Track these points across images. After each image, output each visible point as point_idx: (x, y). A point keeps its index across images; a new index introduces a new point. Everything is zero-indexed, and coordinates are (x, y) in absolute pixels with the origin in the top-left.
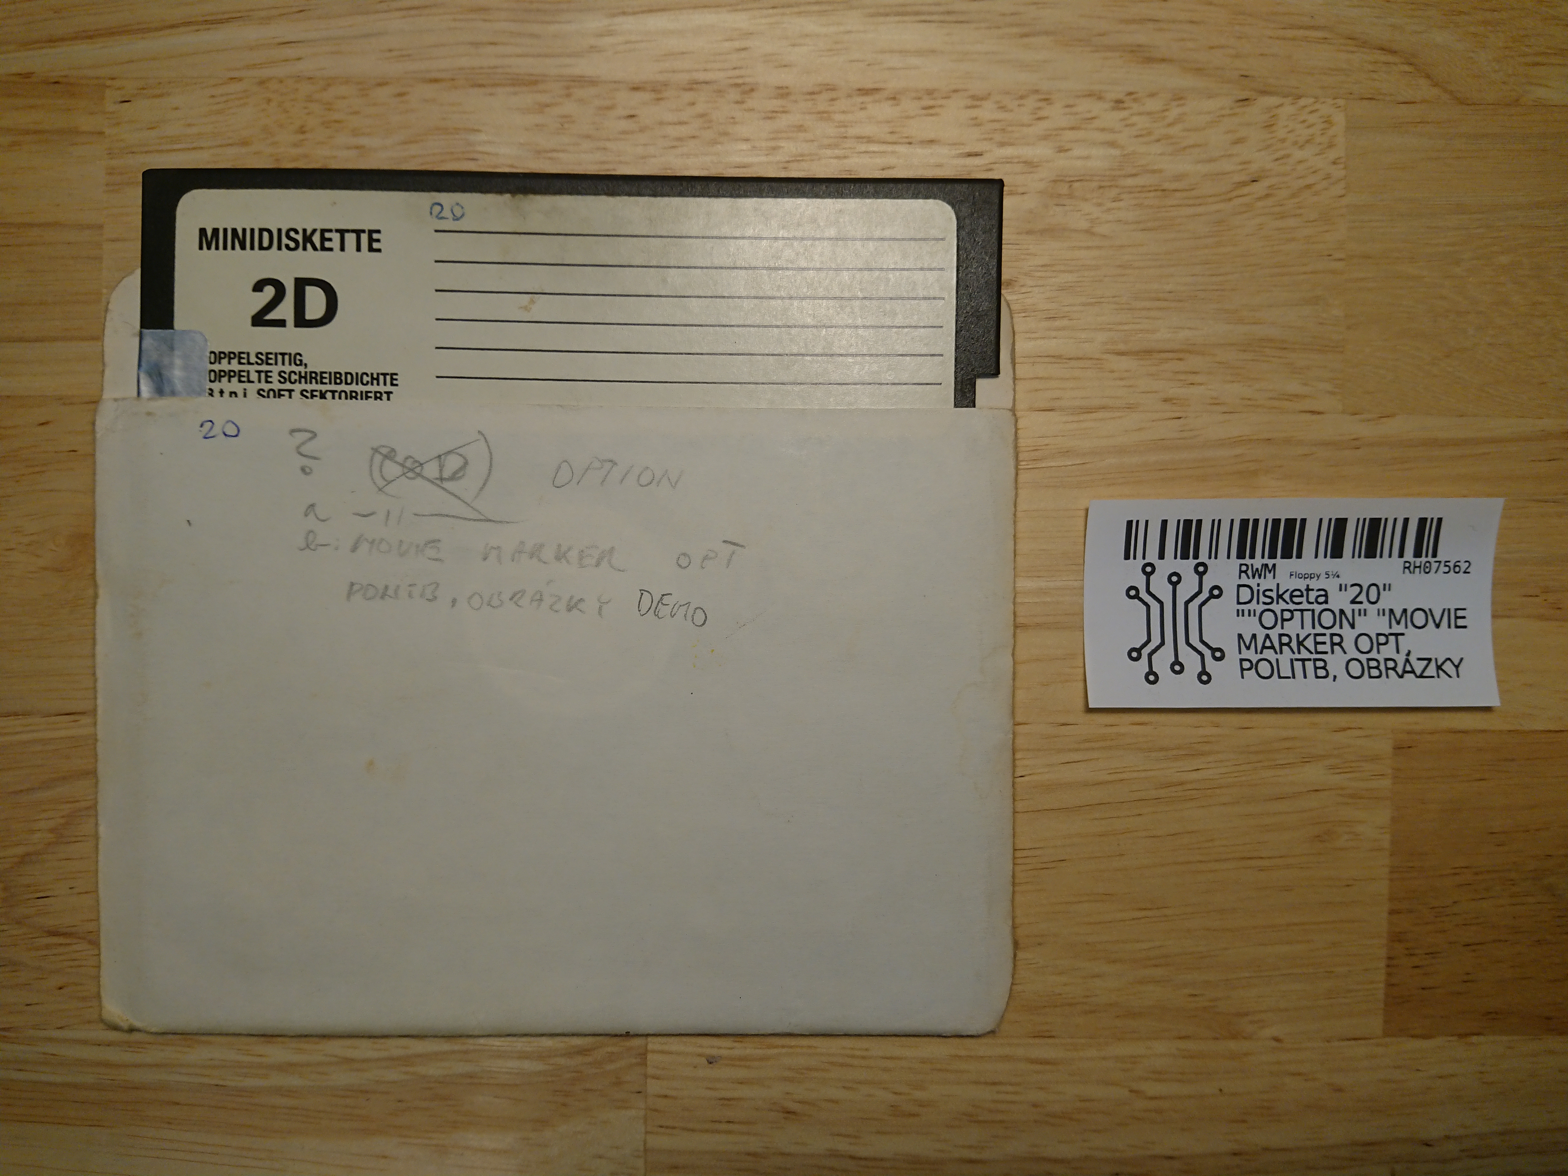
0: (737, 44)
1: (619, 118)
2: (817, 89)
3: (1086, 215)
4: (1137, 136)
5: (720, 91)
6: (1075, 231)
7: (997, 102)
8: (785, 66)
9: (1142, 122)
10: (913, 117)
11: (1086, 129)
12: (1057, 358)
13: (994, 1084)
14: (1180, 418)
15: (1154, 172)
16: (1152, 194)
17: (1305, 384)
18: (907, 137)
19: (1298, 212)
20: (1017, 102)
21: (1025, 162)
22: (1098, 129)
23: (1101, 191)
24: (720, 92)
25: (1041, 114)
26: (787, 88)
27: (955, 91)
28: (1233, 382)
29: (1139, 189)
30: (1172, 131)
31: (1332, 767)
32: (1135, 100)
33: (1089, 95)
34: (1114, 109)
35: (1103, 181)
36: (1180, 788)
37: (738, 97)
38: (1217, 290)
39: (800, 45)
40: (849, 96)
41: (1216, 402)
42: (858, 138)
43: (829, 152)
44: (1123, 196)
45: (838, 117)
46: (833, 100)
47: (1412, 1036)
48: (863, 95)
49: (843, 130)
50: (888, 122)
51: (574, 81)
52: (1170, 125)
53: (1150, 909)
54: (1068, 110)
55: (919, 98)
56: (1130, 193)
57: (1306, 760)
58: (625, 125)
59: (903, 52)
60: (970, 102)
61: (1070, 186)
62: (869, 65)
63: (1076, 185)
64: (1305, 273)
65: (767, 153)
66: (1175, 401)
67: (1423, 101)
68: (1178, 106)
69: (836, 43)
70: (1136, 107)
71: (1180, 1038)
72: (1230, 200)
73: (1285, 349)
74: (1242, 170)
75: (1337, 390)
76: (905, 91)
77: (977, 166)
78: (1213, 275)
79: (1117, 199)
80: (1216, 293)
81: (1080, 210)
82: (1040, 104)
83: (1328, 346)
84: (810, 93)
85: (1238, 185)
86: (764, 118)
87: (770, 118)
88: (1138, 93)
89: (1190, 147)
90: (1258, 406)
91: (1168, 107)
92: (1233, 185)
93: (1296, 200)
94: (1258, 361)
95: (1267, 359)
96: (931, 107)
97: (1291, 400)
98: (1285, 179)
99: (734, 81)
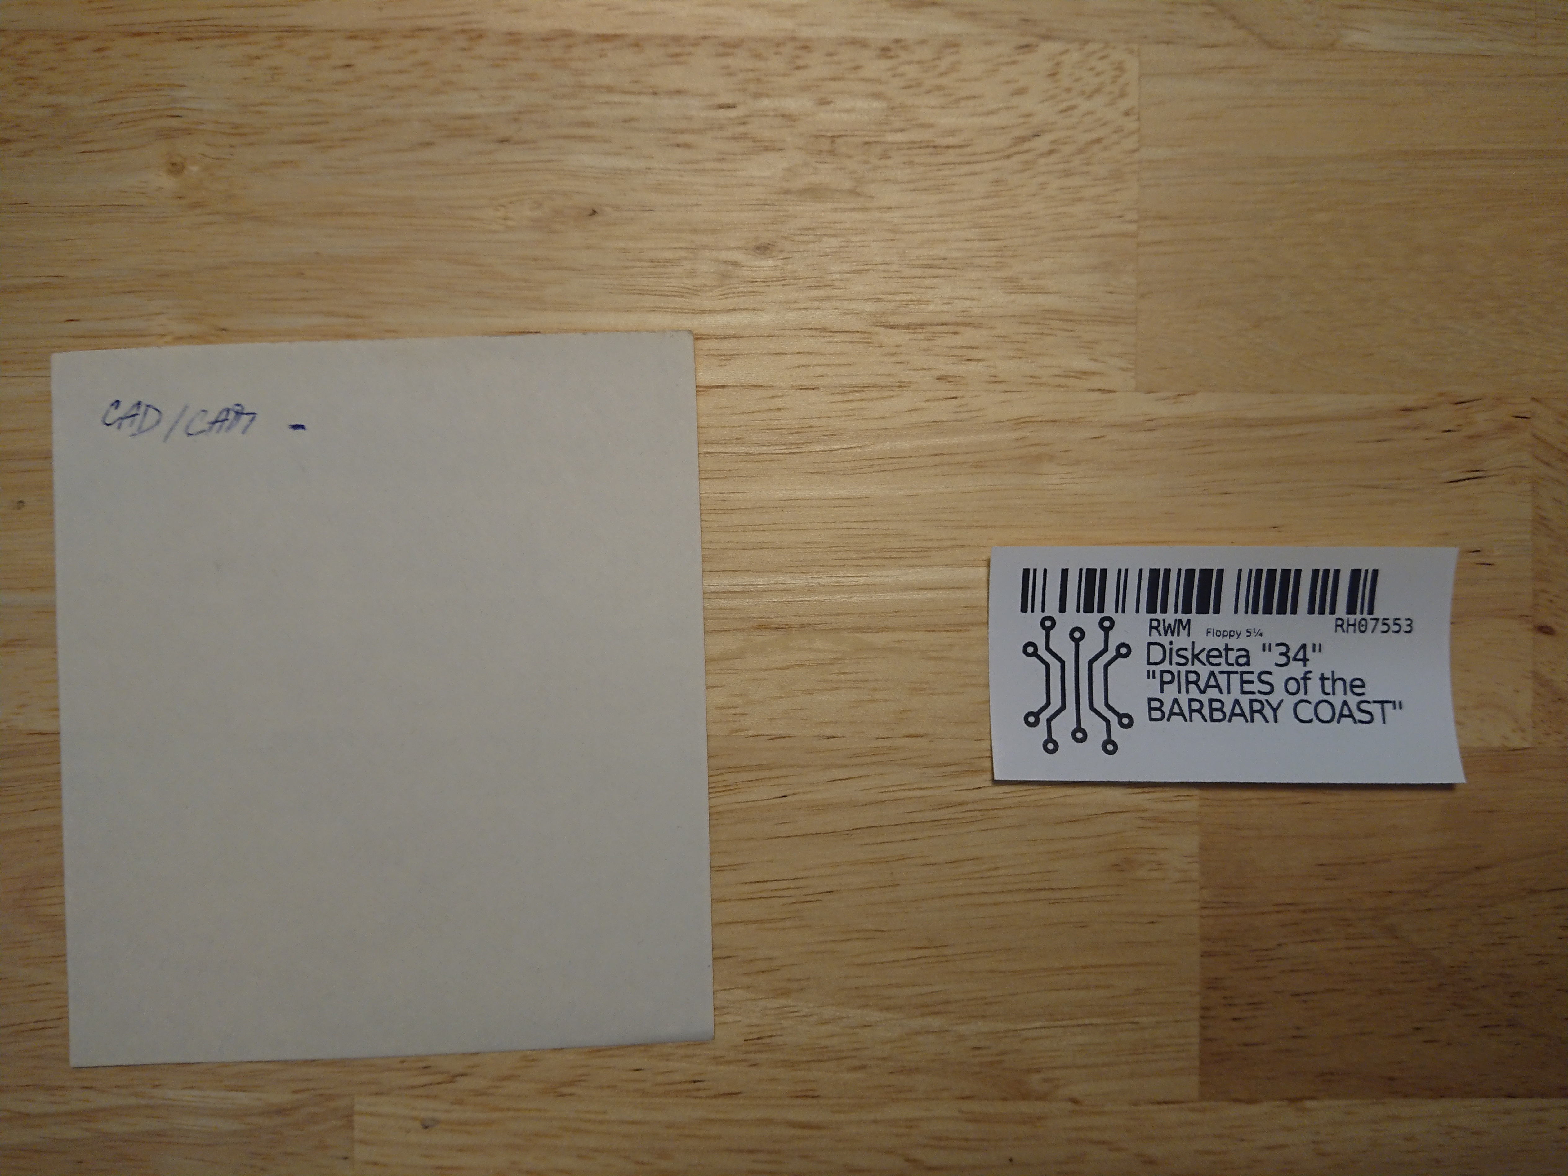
1: (334, 68)
2: (552, 35)
3: (851, 173)
4: (906, 87)
6: (837, 191)
7: (750, 50)
8: (518, 11)
9: (912, 72)
10: (658, 66)
11: (849, 79)
12: (821, 331)
14: (956, 398)
15: (924, 126)
16: (923, 151)
17: (1095, 360)
18: (651, 87)
19: (1084, 169)
20: (774, 50)
21: (783, 116)
22: (862, 80)
23: (866, 147)
24: (444, 39)
25: (799, 63)
26: (519, 33)
27: (705, 38)
28: (1014, 357)
29: (910, 145)
30: (944, 81)
32: (904, 48)
33: (853, 43)
34: (880, 57)
35: (868, 136)
36: (960, 809)
37: (464, 44)
38: (995, 256)
40: (587, 43)
41: (995, 380)
42: (597, 87)
43: (565, 102)
44: (890, 153)
45: (575, 65)
46: (569, 47)
47: (1235, 1101)
48: (603, 41)
49: (580, 78)
50: (630, 70)
51: (286, 31)
52: (941, 75)
53: (927, 948)
54: (829, 59)
55: (665, 45)
56: (898, 149)
58: (340, 75)
60: (721, 50)
61: (833, 142)
62: (610, 8)
63: (839, 141)
64: (1092, 237)
65: (496, 102)
66: (950, 380)
67: (1229, 44)
68: (951, 54)
70: (905, 56)
71: (963, 1098)
72: (1009, 156)
73: (1071, 321)
74: (1023, 124)
75: (1130, 366)
76: (649, 38)
77: (731, 119)
78: (991, 240)
79: (885, 156)
80: (995, 259)
81: (845, 169)
82: (799, 53)
83: (1119, 317)
84: (543, 40)
85: (1018, 140)
86: (493, 66)
87: (500, 66)
88: (906, 40)
89: (965, 98)
90: (1042, 384)
91: (940, 55)
92: (1013, 141)
93: (1083, 156)
94: (1042, 334)
95: (1050, 332)
96: (677, 55)
97: (1078, 378)
98: (1071, 133)
99: (460, 27)
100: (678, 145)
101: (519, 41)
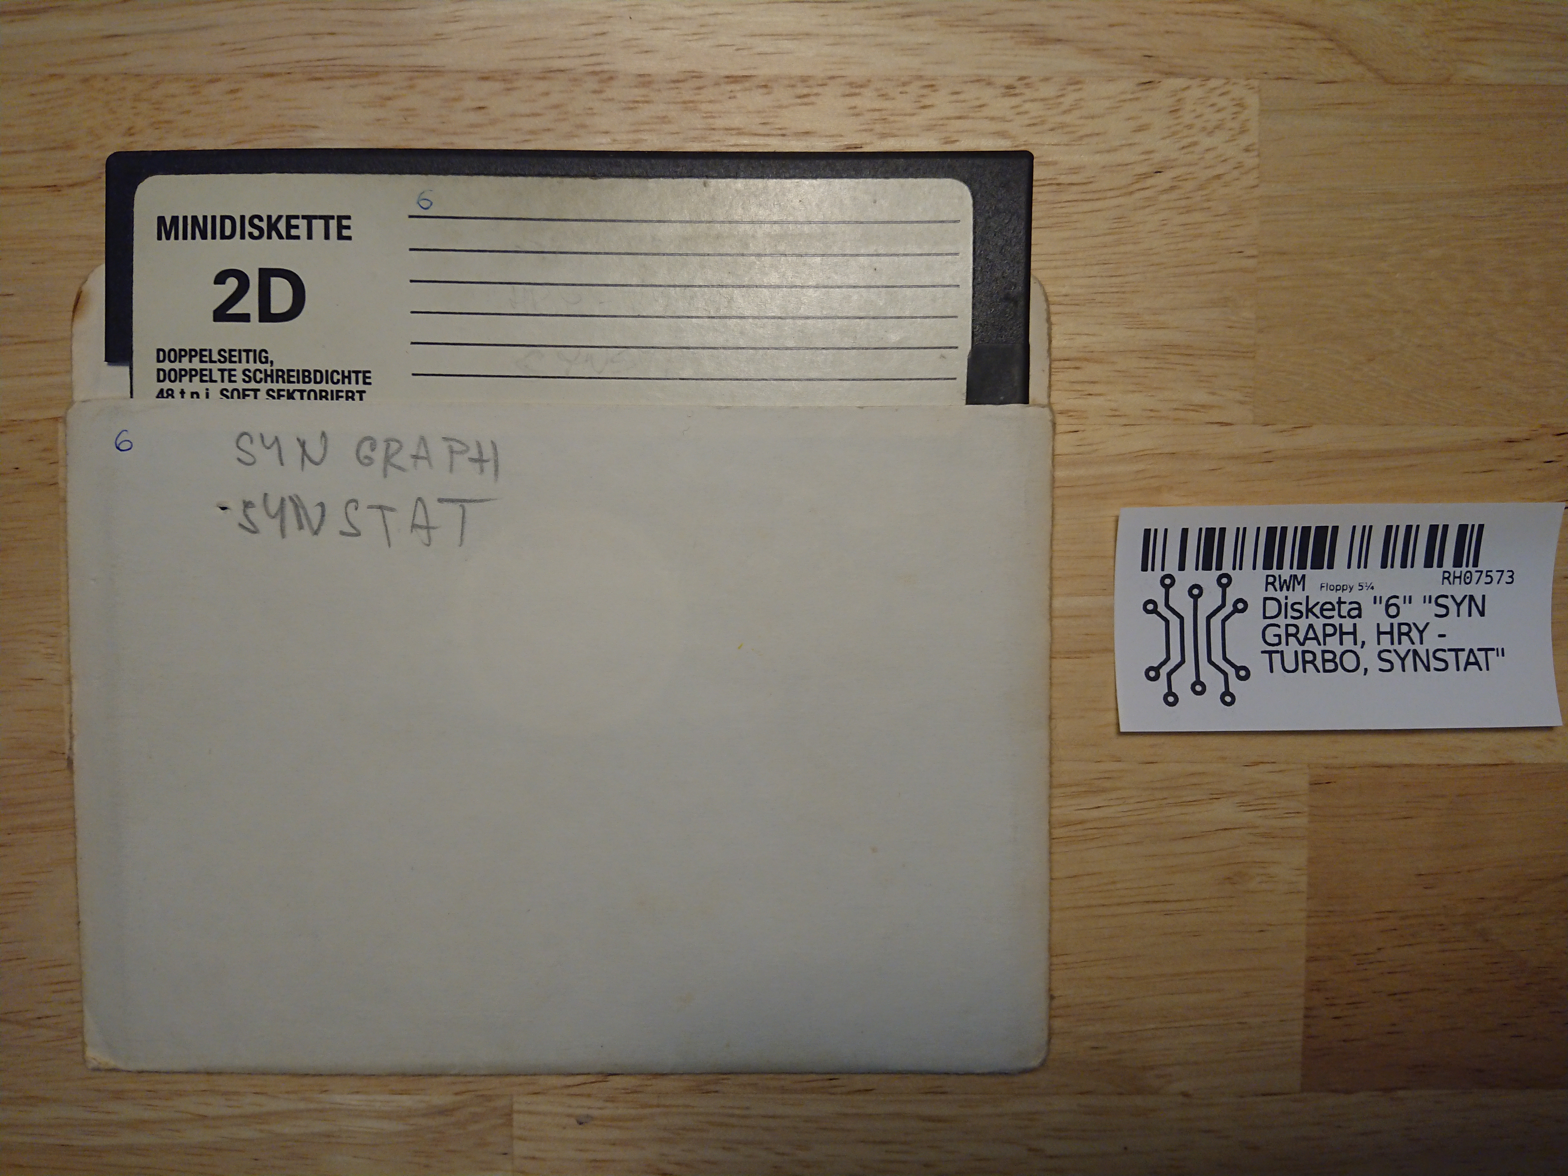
0: (594, 29)
1: (467, 110)
2: (682, 77)
4: (1029, 125)
5: (575, 80)
7: (877, 90)
8: (647, 52)
9: (1035, 109)
10: (786, 107)
11: (973, 118)
13: (883, 1143)
14: (1078, 431)
15: (1047, 163)
16: (1046, 189)
17: (1213, 394)
18: (780, 129)
19: (1206, 205)
20: (900, 89)
22: (987, 118)
25: (926, 102)
26: (649, 75)
27: (832, 78)
28: (1134, 391)
30: (1068, 119)
31: (1241, 804)
32: (1028, 85)
33: (978, 81)
34: (1004, 95)
36: (1079, 827)
37: (596, 87)
38: (1117, 292)
39: (663, 29)
40: (717, 84)
41: (1115, 414)
42: (727, 129)
45: (704, 107)
46: (699, 88)
47: (1333, 1091)
48: (732, 82)
49: (711, 121)
50: (759, 112)
51: (417, 71)
52: (1065, 112)
54: (955, 97)
55: (793, 86)
57: (1216, 797)
58: (473, 117)
59: (776, 36)
60: (848, 90)
62: (738, 50)
64: (1213, 272)
66: (1072, 413)
67: (1345, 80)
68: (1075, 90)
69: (702, 26)
70: (1029, 93)
71: (1081, 1093)
72: (1131, 193)
73: (1189, 355)
74: (1146, 160)
75: (1247, 399)
76: (776, 79)
78: (1112, 276)
80: (1116, 295)
82: (925, 91)
83: (1238, 352)
84: (674, 82)
85: (1140, 177)
86: (624, 109)
87: (631, 109)
88: (1030, 77)
89: (1087, 136)
90: (1161, 418)
91: (1064, 92)
92: (1135, 177)
93: (1204, 193)
94: (1161, 368)
95: (1170, 366)
96: (805, 96)
97: (1197, 411)
98: (1192, 169)
99: (590, 69)
101: (650, 83)
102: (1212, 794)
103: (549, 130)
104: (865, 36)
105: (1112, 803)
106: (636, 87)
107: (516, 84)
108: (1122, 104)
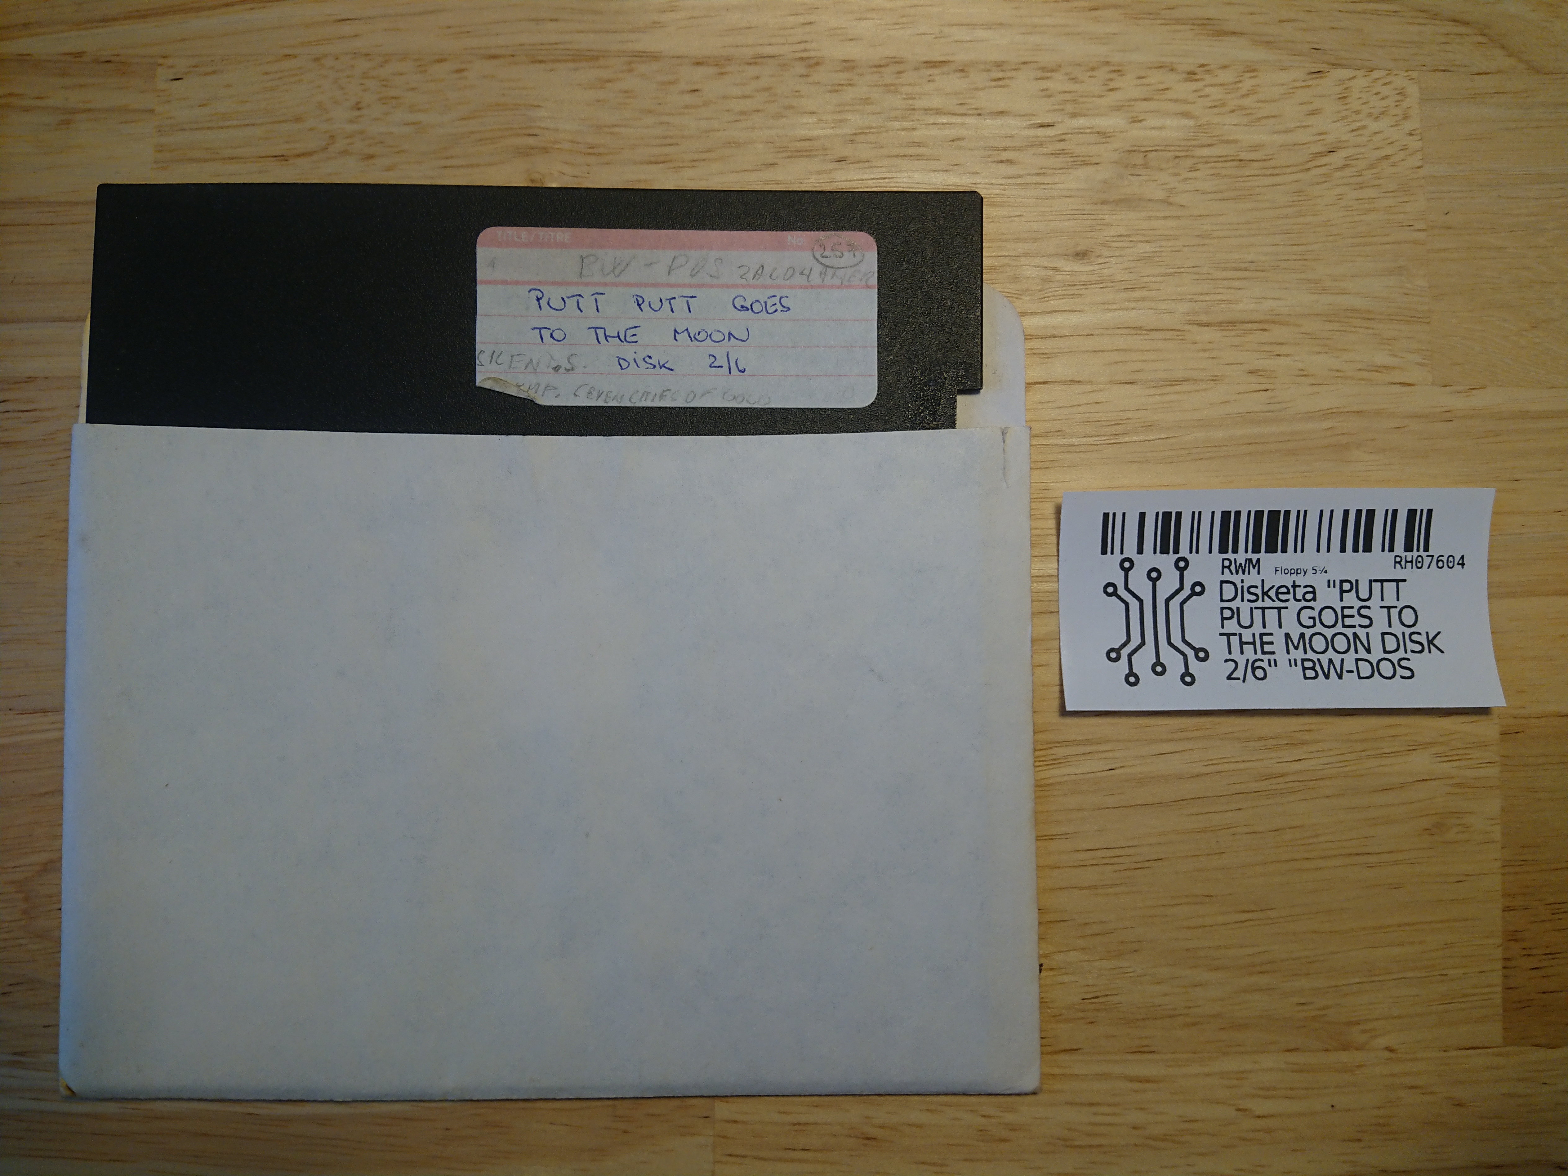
0: (801, 19)
1: (682, 92)
2: (884, 62)
3: (1163, 184)
4: (1209, 108)
6: (1151, 200)
7: (1067, 74)
8: (851, 40)
9: (1216, 93)
10: (982, 89)
11: (1159, 100)
12: (1137, 329)
13: (1091, 1104)
14: (1267, 390)
15: (1228, 142)
16: (1229, 164)
17: (1395, 356)
18: (976, 109)
19: (1376, 182)
20: (1089, 74)
21: (1098, 133)
22: (1171, 100)
23: (1177, 160)
24: (784, 66)
25: (1113, 85)
26: (853, 61)
27: (1025, 63)
28: (1320, 353)
29: (1216, 159)
30: (1246, 102)
31: (1438, 755)
32: (1208, 72)
33: (1161, 67)
34: (1186, 80)
35: (1178, 151)
36: (1280, 780)
37: (803, 71)
38: (1300, 260)
39: (866, 19)
40: (916, 69)
41: (1303, 374)
42: (926, 109)
43: (897, 124)
44: (1199, 166)
45: (905, 89)
46: (900, 72)
47: (1536, 1046)
48: (931, 67)
49: (910, 102)
50: (956, 94)
51: (635, 56)
52: (1243, 96)
53: (1253, 911)
54: (1139, 81)
55: (988, 70)
56: (1207, 163)
57: (1412, 748)
58: (688, 99)
59: (972, 26)
60: (1040, 74)
61: (1145, 156)
62: (936, 38)
63: (1151, 155)
64: (1386, 244)
65: (833, 125)
66: (1261, 373)
67: (1499, 72)
68: (1251, 78)
69: (903, 16)
70: (1209, 79)
71: (1288, 1051)
72: (1308, 170)
73: (1371, 319)
74: (1318, 141)
75: (1426, 361)
76: (973, 64)
77: (1049, 137)
78: (1294, 245)
79: (1193, 169)
80: (1299, 263)
81: (1156, 180)
82: (1111, 76)
83: (1415, 317)
84: (876, 66)
85: (1315, 155)
86: (830, 91)
87: (836, 91)
88: (1209, 65)
89: (1265, 117)
90: (1346, 378)
91: (1241, 79)
92: (1311, 156)
93: (1373, 171)
94: (1345, 331)
95: (1353, 329)
96: (1000, 79)
97: (1380, 372)
98: (1362, 150)
99: (799, 55)
100: (1002, 162)
101: (854, 68)
102: (1410, 746)
103: (758, 111)
104: (1055, 26)
105: (1312, 755)
106: (841, 71)
107: (728, 69)
108: (1294, 90)
